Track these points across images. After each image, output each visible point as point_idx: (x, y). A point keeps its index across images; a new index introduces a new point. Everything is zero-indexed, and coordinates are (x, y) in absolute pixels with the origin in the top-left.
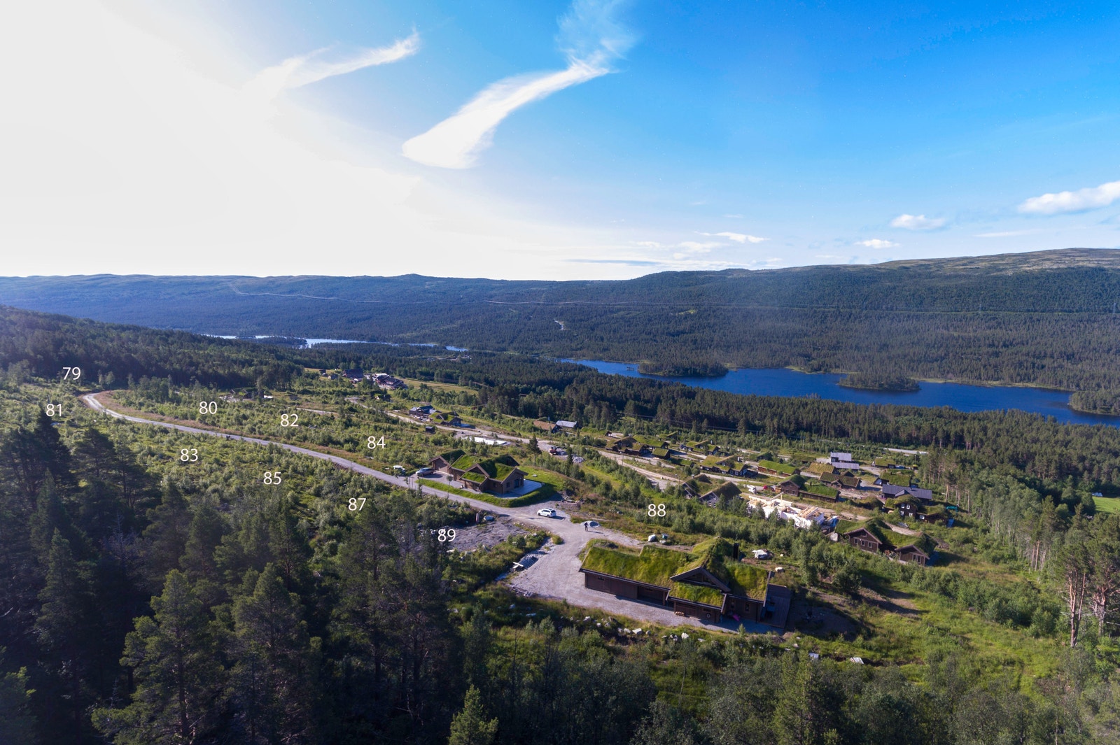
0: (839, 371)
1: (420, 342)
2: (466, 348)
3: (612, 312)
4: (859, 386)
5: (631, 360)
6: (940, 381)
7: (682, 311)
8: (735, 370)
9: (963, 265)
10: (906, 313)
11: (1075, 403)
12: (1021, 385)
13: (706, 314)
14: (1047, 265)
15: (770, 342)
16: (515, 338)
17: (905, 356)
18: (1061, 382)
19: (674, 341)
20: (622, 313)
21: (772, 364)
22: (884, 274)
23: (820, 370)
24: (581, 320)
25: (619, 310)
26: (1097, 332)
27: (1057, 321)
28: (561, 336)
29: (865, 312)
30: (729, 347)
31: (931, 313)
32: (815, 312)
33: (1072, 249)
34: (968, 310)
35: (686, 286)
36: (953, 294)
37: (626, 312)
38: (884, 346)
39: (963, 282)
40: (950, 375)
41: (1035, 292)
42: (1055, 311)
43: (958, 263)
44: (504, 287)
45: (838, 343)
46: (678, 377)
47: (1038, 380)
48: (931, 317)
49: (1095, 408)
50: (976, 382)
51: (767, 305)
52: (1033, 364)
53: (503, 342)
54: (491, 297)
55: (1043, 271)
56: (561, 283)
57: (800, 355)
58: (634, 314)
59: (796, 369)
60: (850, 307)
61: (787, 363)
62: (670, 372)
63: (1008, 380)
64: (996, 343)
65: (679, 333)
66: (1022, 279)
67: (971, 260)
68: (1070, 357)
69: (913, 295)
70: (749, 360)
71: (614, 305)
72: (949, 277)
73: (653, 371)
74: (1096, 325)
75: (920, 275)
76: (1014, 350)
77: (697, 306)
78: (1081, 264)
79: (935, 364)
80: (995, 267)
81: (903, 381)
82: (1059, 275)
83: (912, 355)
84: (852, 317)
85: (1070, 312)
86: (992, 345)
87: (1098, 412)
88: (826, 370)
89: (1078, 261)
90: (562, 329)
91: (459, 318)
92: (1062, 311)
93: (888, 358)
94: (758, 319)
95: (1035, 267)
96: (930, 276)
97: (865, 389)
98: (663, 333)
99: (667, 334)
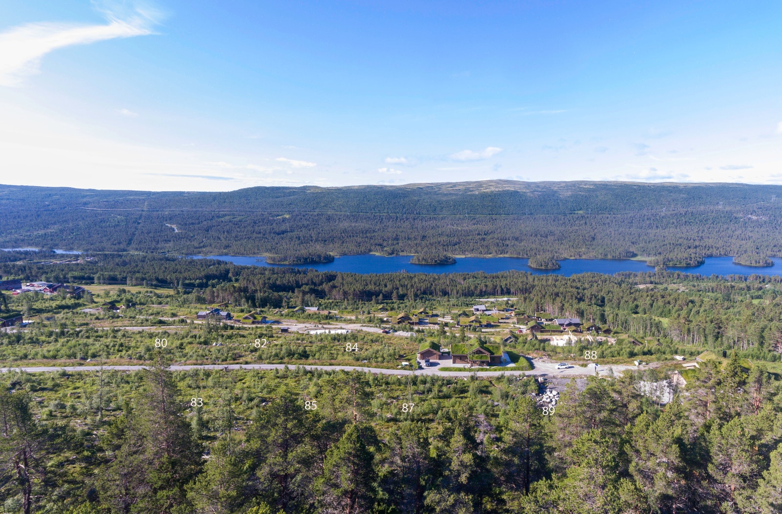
0: (405, 254)
1: (14, 247)
2: (77, 249)
3: (218, 217)
4: (424, 263)
5: (254, 253)
6: (463, 257)
7: (278, 215)
8: (338, 257)
9: (451, 187)
10: (429, 216)
11: (532, 263)
12: (502, 256)
13: (298, 218)
14: (493, 189)
15: (353, 236)
16: (130, 240)
17: (439, 243)
18: (519, 253)
19: (282, 239)
20: (227, 218)
21: (361, 251)
22: (411, 191)
23: (393, 253)
24: (193, 224)
25: (225, 215)
26: (523, 225)
27: (504, 220)
28: (178, 238)
29: (405, 215)
30: (325, 241)
31: (442, 216)
32: (374, 216)
33: (499, 180)
34: (460, 214)
35: (277, 197)
36: (451, 205)
37: (232, 217)
38: (424, 237)
39: (454, 197)
40: (467, 253)
41: (491, 204)
42: (502, 214)
43: (448, 186)
44: (97, 195)
45: (397, 236)
46: (300, 264)
47: (509, 253)
48: (442, 219)
49: (542, 266)
50: (482, 256)
51: (341, 211)
52: (502, 244)
53: (119, 243)
54: (85, 204)
55: (492, 192)
56: (158, 193)
57: (376, 244)
58: (239, 218)
59: (377, 254)
60: (395, 213)
61: (370, 250)
62: (294, 261)
63: (494, 254)
64: (481, 233)
65: (283, 232)
66: (484, 196)
67: (455, 185)
68: (517, 239)
69: (430, 205)
70: (345, 249)
71: (219, 211)
72: (446, 195)
73: (279, 261)
74: (521, 221)
75: (430, 193)
76: (491, 236)
77: (289, 212)
78: (507, 188)
79: (457, 247)
80: (468, 189)
81: (447, 258)
82: (500, 194)
83: (442, 241)
84: (399, 219)
85: (508, 214)
86: (479, 234)
87: (543, 268)
88: (397, 254)
89: (505, 187)
90: (176, 231)
91: (55, 223)
92: (505, 214)
93: (430, 244)
94: (338, 221)
95: (488, 190)
96: (436, 193)
97: (427, 265)
98: (270, 233)
99: (274, 233)
